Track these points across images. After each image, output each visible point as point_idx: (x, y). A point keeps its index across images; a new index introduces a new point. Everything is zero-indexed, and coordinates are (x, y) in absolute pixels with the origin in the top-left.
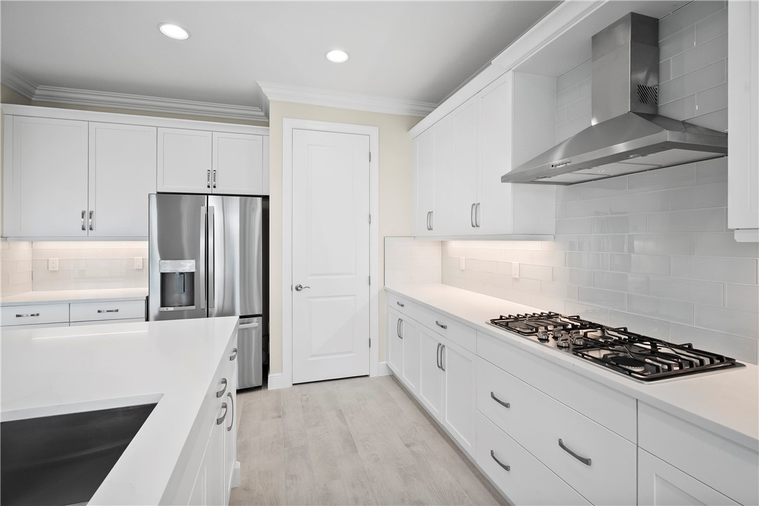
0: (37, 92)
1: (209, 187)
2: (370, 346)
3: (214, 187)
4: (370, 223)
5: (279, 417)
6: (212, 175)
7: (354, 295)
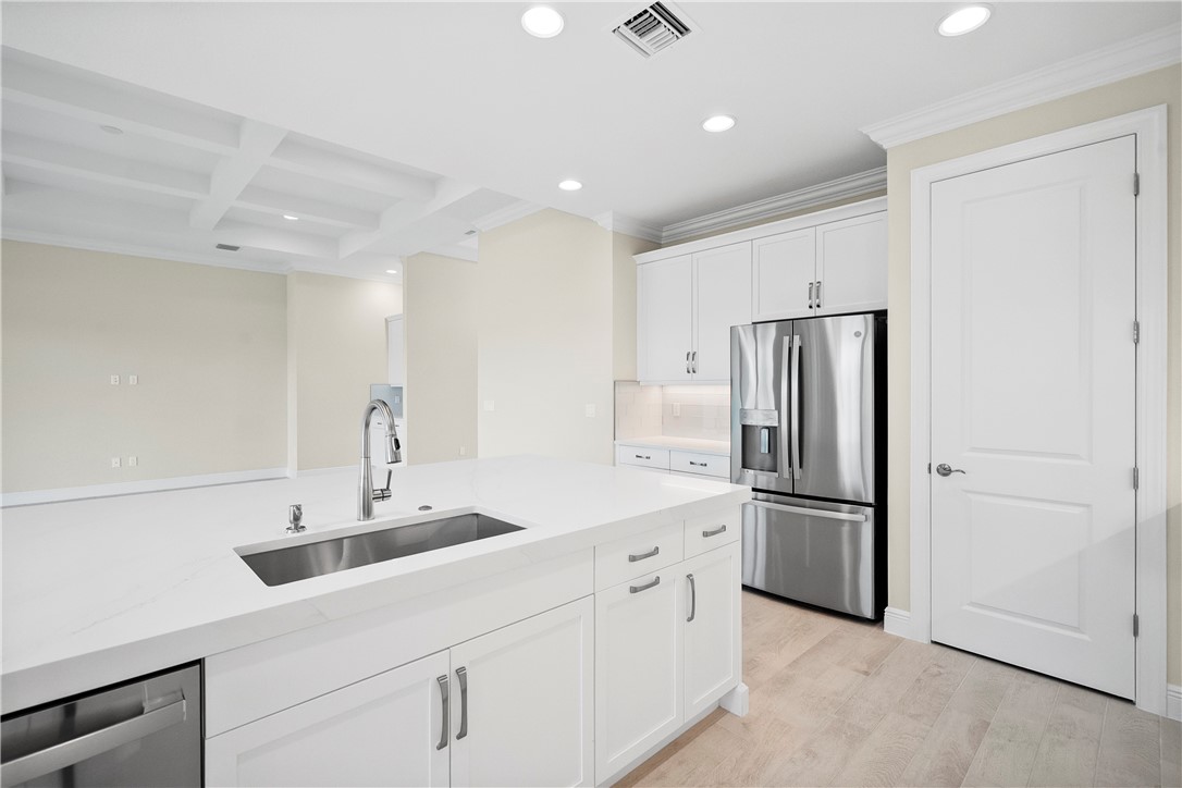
0: (664, 234)
1: (811, 307)
2: (1136, 633)
3: (818, 306)
4: (1137, 342)
5: (867, 673)
6: (815, 289)
7: (1088, 506)
